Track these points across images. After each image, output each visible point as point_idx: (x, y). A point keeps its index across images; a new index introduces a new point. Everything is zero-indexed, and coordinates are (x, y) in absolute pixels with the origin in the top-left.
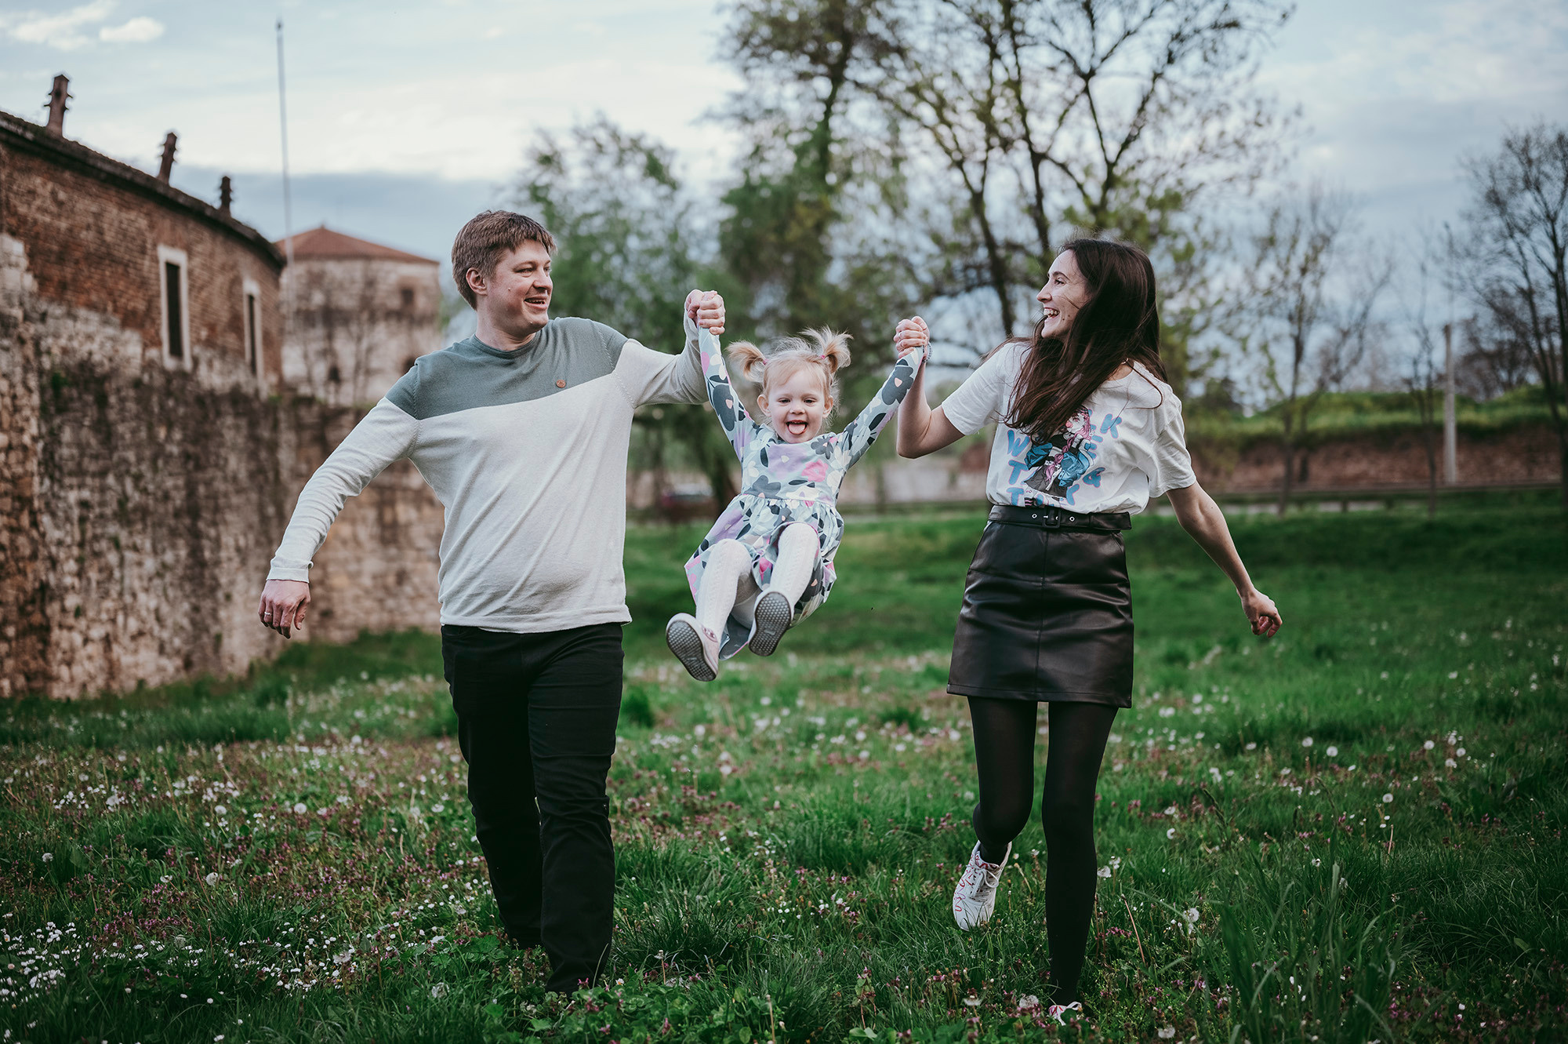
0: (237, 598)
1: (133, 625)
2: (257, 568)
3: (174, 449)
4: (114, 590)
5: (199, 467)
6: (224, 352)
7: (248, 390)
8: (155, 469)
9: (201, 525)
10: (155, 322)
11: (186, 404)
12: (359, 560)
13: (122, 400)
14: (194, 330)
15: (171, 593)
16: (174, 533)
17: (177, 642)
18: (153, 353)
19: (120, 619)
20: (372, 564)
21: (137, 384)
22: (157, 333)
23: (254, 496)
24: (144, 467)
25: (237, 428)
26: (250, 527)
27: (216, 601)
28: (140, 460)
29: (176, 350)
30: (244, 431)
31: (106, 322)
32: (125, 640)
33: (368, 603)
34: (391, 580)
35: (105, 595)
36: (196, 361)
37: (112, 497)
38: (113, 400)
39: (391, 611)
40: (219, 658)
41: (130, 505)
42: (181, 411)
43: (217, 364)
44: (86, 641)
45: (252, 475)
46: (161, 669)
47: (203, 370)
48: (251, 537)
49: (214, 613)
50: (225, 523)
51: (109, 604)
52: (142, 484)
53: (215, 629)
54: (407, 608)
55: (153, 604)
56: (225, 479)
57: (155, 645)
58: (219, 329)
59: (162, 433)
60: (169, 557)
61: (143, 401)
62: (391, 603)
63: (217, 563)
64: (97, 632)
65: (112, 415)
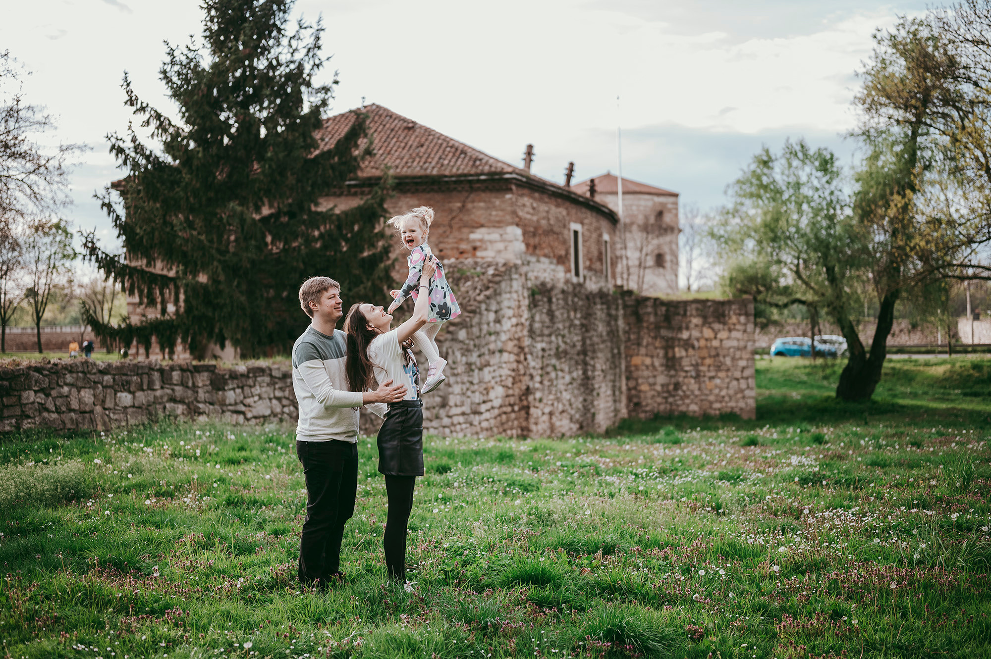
0: (602, 395)
1: (561, 407)
2: (611, 381)
3: (577, 322)
4: (554, 389)
5: (587, 331)
6: (596, 271)
7: (605, 290)
8: (570, 332)
9: (588, 359)
10: (569, 260)
11: (582, 299)
12: (655, 377)
13: (558, 299)
14: (584, 262)
15: (576, 392)
16: (577, 363)
17: (577, 416)
18: (568, 275)
19: (556, 404)
20: (661, 379)
21: (563, 292)
22: (570, 266)
23: (609, 344)
24: (566, 331)
25: (602, 309)
26: (608, 360)
27: (593, 396)
28: (564, 328)
29: (577, 274)
30: (605, 311)
31: (551, 263)
32: (557, 414)
33: (659, 400)
34: (671, 387)
35: (550, 393)
36: (585, 277)
37: (553, 346)
38: (554, 300)
39: (671, 404)
40: (594, 425)
41: (561, 350)
42: (580, 303)
43: (594, 278)
44: (543, 414)
45: (608, 333)
46: (571, 429)
47: (588, 281)
48: (608, 364)
49: (592, 403)
50: (597, 358)
51: (552, 397)
52: (565, 339)
53: (592, 410)
54: (680, 402)
55: (568, 397)
56: (597, 336)
57: (568, 417)
58: (594, 260)
59: (572, 314)
60: (575, 375)
61: (565, 300)
62: (671, 400)
63: (594, 378)
64: (547, 410)
65: (554, 307)
